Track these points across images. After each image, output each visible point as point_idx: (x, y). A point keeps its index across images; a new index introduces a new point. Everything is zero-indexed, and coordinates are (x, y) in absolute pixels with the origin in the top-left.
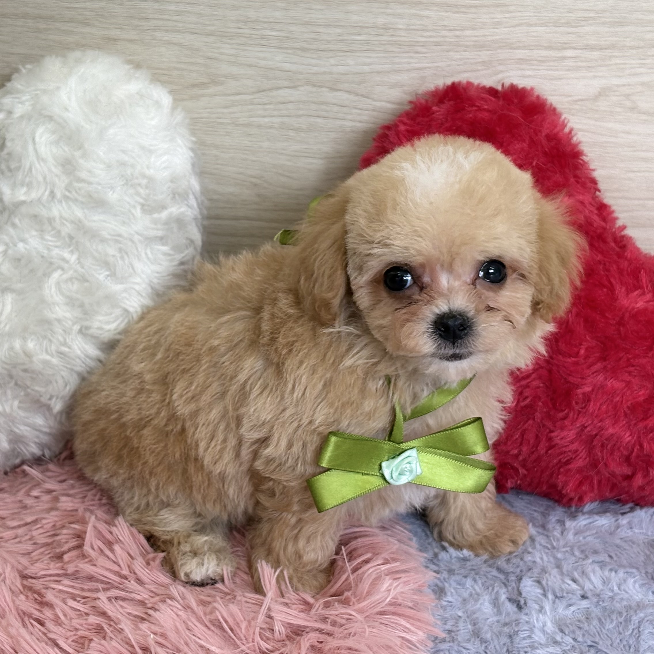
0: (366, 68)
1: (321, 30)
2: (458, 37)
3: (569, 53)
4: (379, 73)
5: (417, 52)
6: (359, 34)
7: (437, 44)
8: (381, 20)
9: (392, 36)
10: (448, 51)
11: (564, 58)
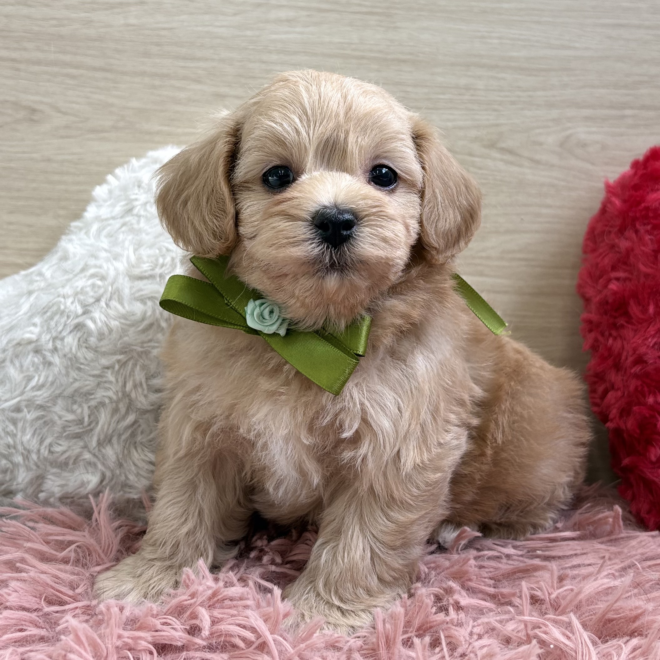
0: (450, 124)
1: (409, 89)
2: (530, 96)
3: (628, 112)
4: (461, 128)
5: (495, 110)
6: (443, 94)
7: (513, 103)
8: (463, 81)
9: (472, 95)
10: (522, 109)
11: (623, 117)
